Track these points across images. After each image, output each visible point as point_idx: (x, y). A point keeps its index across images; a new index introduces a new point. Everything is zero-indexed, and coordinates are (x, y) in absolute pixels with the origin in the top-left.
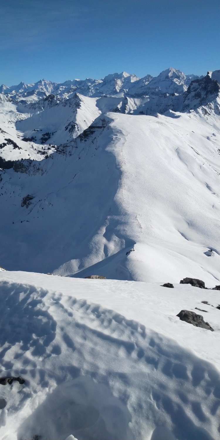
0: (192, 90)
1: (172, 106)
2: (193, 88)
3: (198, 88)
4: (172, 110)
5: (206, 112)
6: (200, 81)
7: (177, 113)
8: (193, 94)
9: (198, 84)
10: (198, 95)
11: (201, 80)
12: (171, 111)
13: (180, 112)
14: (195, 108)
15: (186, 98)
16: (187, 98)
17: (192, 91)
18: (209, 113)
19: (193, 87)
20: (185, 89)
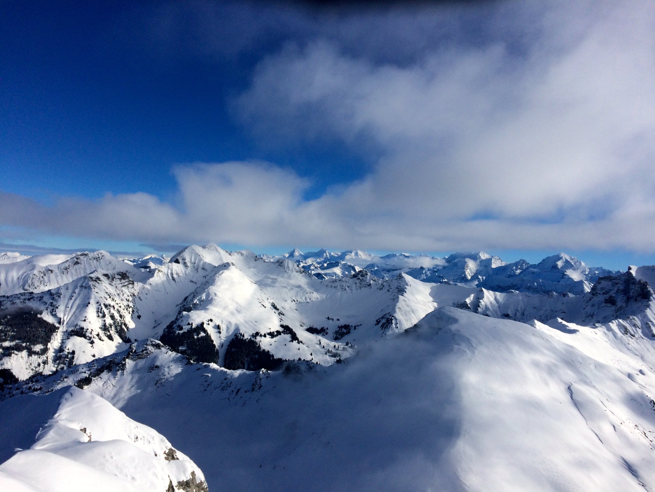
0: (599, 292)
1: (562, 312)
2: (602, 289)
3: (610, 290)
4: (562, 319)
5: (626, 331)
6: (614, 279)
7: (572, 326)
8: (601, 298)
9: (610, 283)
10: (611, 301)
11: (616, 278)
12: (560, 320)
13: (577, 324)
14: (605, 321)
15: (587, 302)
16: (590, 303)
17: (600, 294)
18: (633, 333)
19: (601, 287)
20: (587, 288)
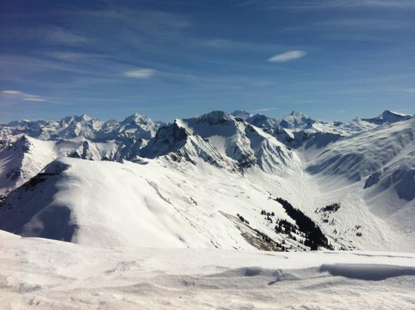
0: (160, 137)
1: (140, 153)
3: (166, 135)
4: (140, 156)
5: (175, 159)
7: (146, 160)
8: (161, 140)
9: (165, 131)
10: (167, 142)
11: (168, 127)
13: (148, 158)
14: (164, 153)
18: (179, 160)
19: (160, 133)
20: (153, 135)
